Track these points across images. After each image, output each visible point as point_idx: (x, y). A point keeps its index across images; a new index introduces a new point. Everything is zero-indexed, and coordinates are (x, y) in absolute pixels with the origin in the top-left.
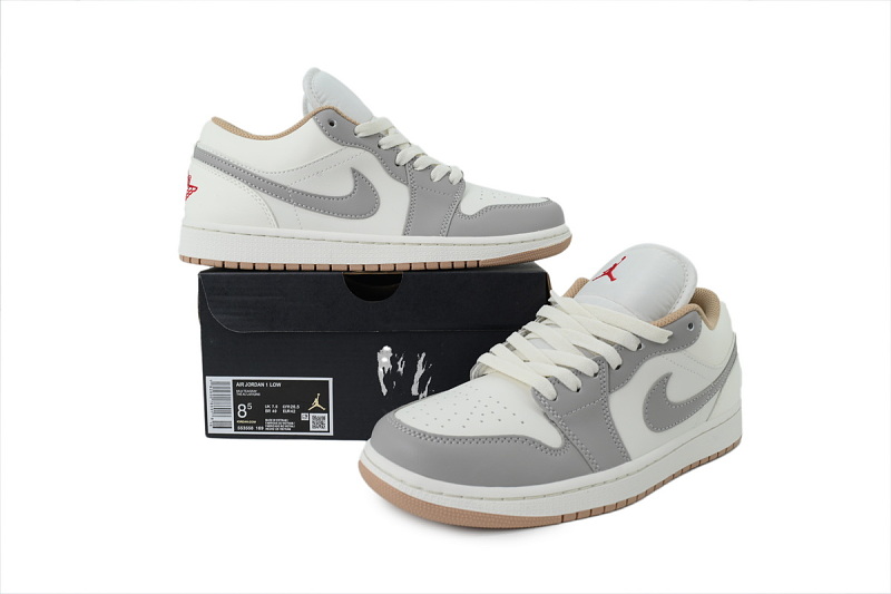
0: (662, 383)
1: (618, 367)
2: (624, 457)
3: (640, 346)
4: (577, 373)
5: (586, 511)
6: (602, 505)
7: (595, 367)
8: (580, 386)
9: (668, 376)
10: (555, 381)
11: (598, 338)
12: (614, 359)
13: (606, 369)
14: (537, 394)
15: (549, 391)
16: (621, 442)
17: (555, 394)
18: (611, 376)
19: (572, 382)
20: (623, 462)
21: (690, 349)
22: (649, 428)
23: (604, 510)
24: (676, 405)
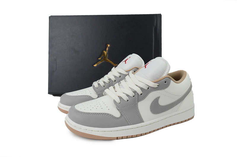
0: (157, 100)
1: (141, 94)
2: (142, 121)
3: (148, 88)
4: (128, 95)
5: (125, 137)
6: (131, 135)
7: (133, 94)
8: (128, 99)
9: (159, 98)
10: (120, 98)
11: (137, 86)
12: (139, 92)
13: (137, 95)
14: (115, 101)
15: (118, 101)
16: (141, 117)
17: (120, 102)
18: (138, 97)
19: (125, 98)
20: (141, 123)
21: (166, 89)
22: (152, 113)
23: (132, 137)
24: (162, 106)
